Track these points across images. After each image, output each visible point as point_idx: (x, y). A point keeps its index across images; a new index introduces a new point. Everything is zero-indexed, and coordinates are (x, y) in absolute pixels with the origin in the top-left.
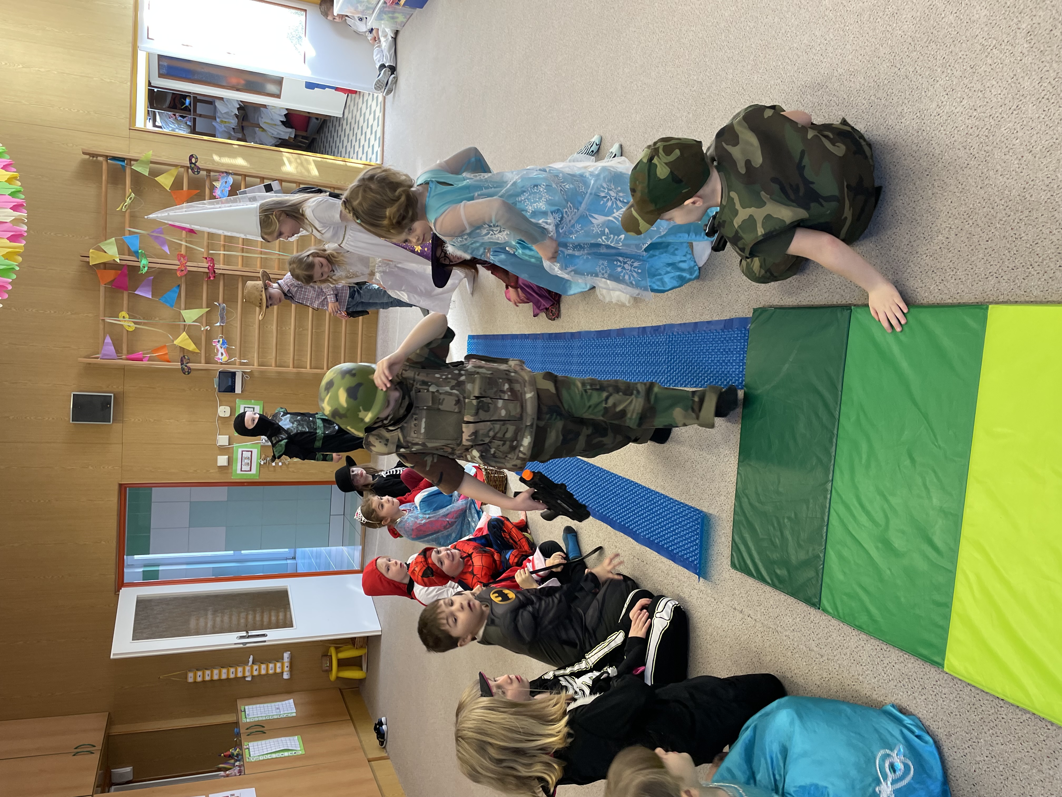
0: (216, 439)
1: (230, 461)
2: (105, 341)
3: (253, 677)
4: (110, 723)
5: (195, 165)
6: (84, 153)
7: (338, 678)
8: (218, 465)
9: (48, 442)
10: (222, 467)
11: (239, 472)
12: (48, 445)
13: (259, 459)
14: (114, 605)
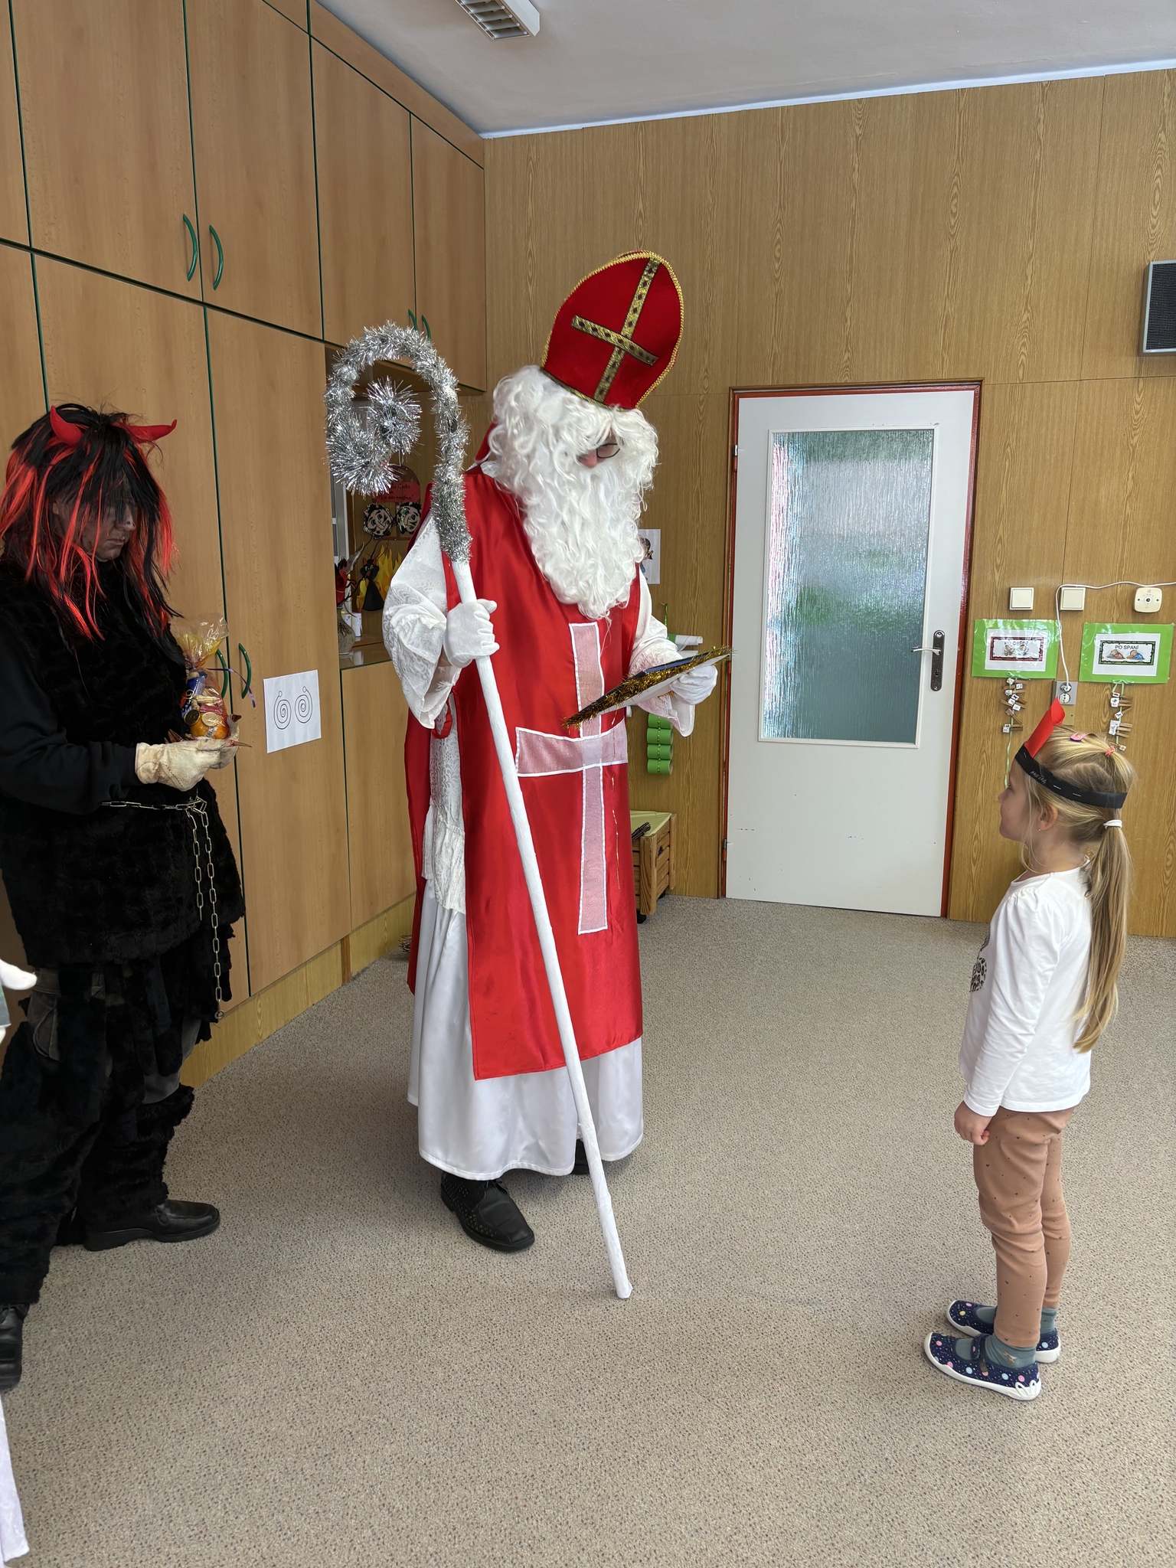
1: (1023, 613)
8: (1012, 589)
9: (1095, 219)
10: (1006, 597)
11: (991, 634)
12: (1089, 221)
13: (1020, 676)
14: (706, 387)
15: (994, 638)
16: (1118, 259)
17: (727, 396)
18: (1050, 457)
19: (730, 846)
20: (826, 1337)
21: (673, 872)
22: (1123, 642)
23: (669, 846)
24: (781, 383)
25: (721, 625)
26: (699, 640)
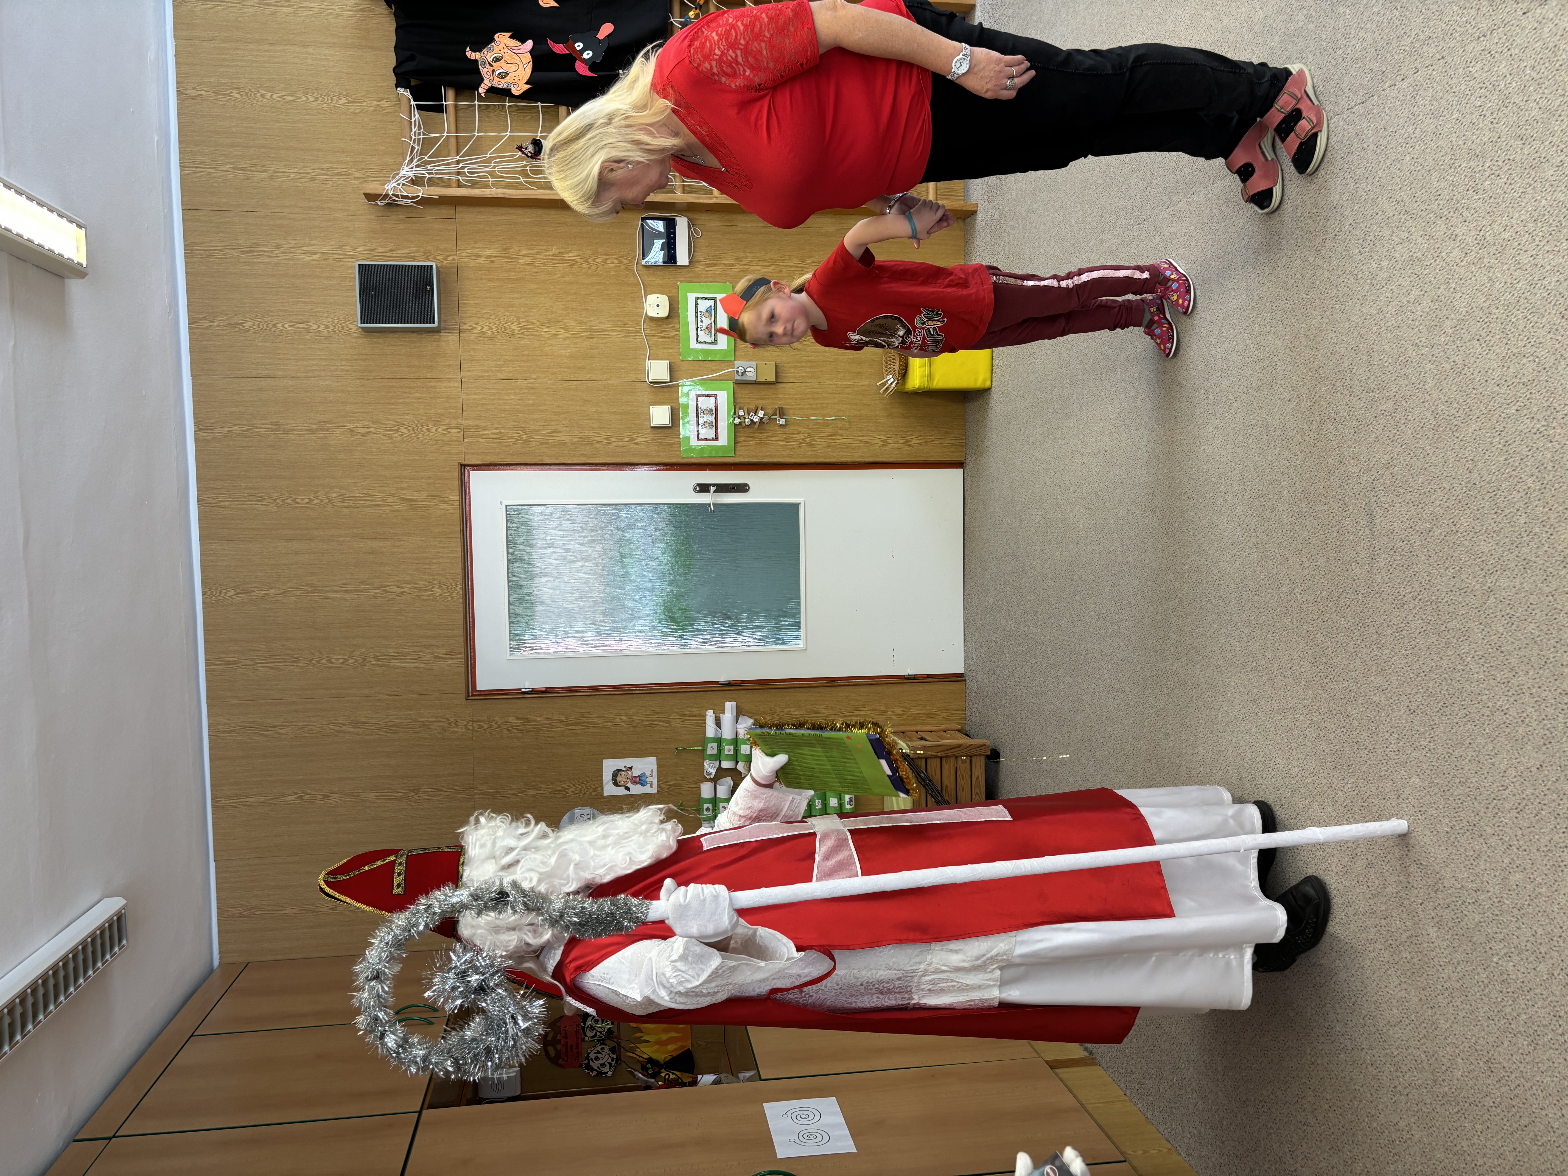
0: (642, 370)
1: (674, 416)
8: (652, 425)
9: (319, 377)
10: (661, 430)
11: (694, 442)
12: (321, 382)
13: (732, 413)
14: (465, 723)
15: (699, 439)
16: (355, 355)
17: (474, 702)
18: (530, 399)
19: (912, 672)
20: (1403, 491)
21: (943, 727)
22: (697, 324)
23: (917, 732)
24: (462, 650)
25: (694, 694)
26: (710, 713)
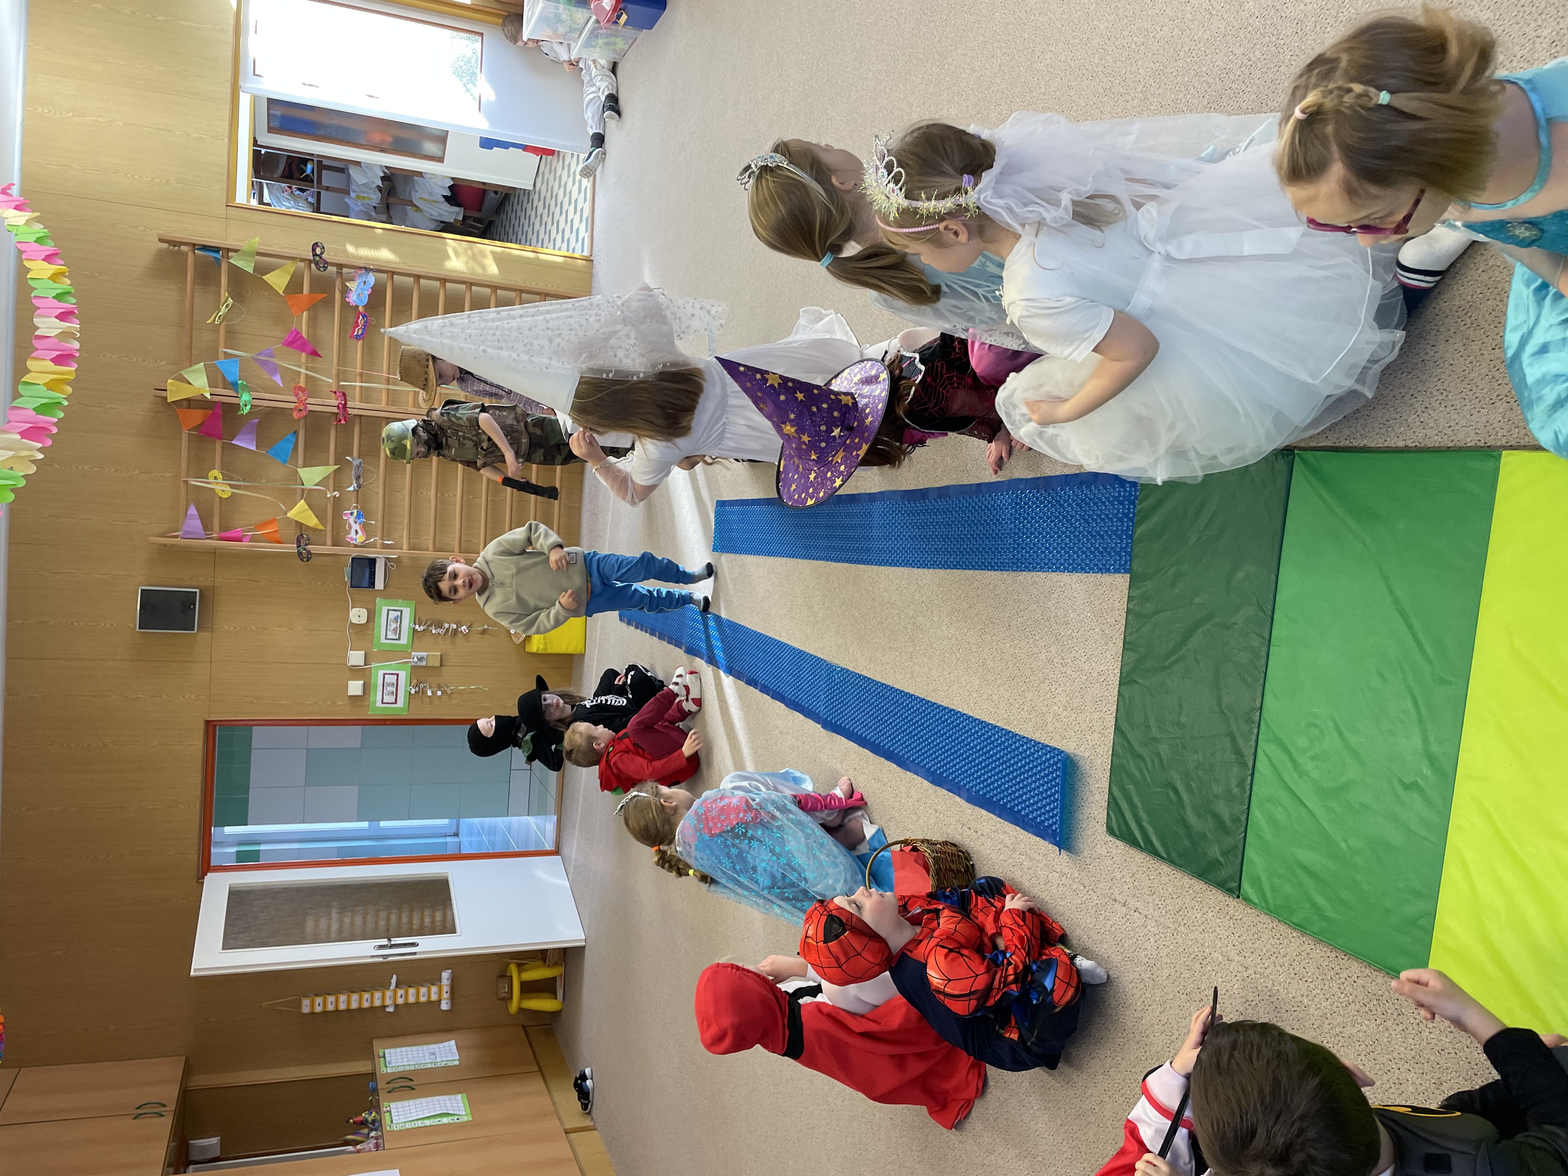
0: (345, 657)
1: (366, 688)
2: (189, 512)
3: (396, 1006)
4: (188, 1071)
5: (321, 258)
6: (161, 240)
7: (521, 1010)
8: (349, 696)
9: (103, 660)
10: (355, 699)
11: (379, 705)
12: (104, 663)
13: (408, 686)
15: (382, 703)
16: (131, 644)
22: (387, 627)
